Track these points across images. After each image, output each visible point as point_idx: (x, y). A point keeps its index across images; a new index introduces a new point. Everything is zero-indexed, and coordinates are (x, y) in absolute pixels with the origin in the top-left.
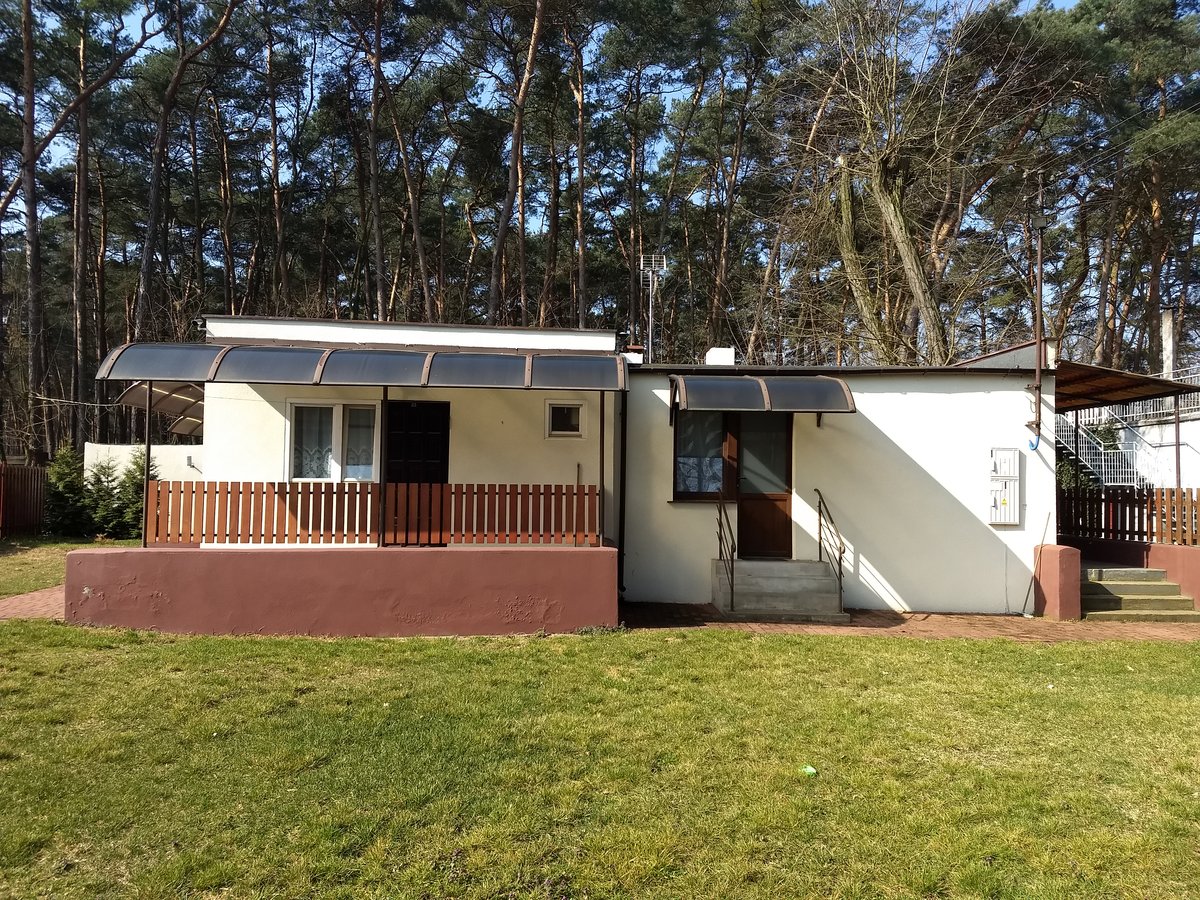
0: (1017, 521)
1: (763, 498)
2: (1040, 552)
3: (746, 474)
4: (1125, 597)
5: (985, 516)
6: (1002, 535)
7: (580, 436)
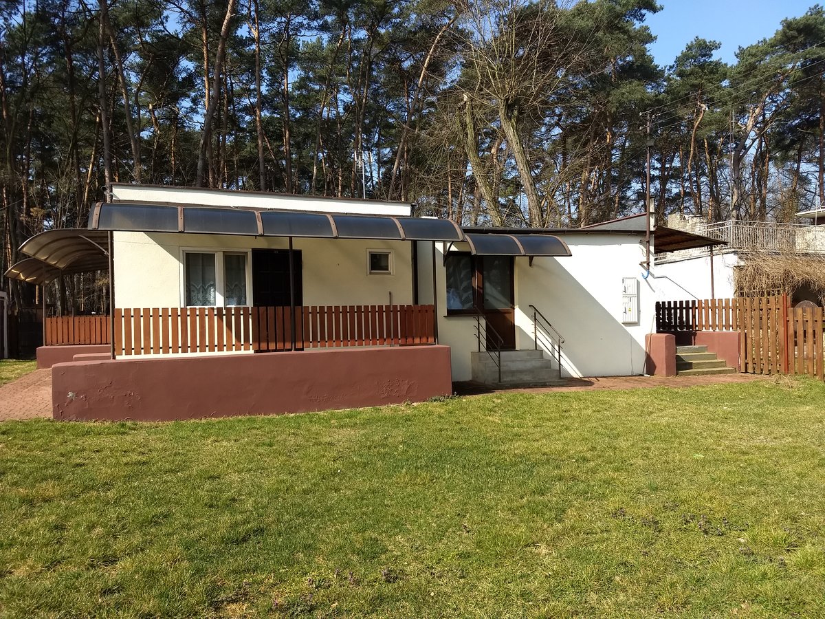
0: (637, 321)
1: (497, 312)
2: (649, 339)
3: (487, 297)
4: (694, 362)
5: (620, 319)
6: (628, 329)
7: (390, 274)
